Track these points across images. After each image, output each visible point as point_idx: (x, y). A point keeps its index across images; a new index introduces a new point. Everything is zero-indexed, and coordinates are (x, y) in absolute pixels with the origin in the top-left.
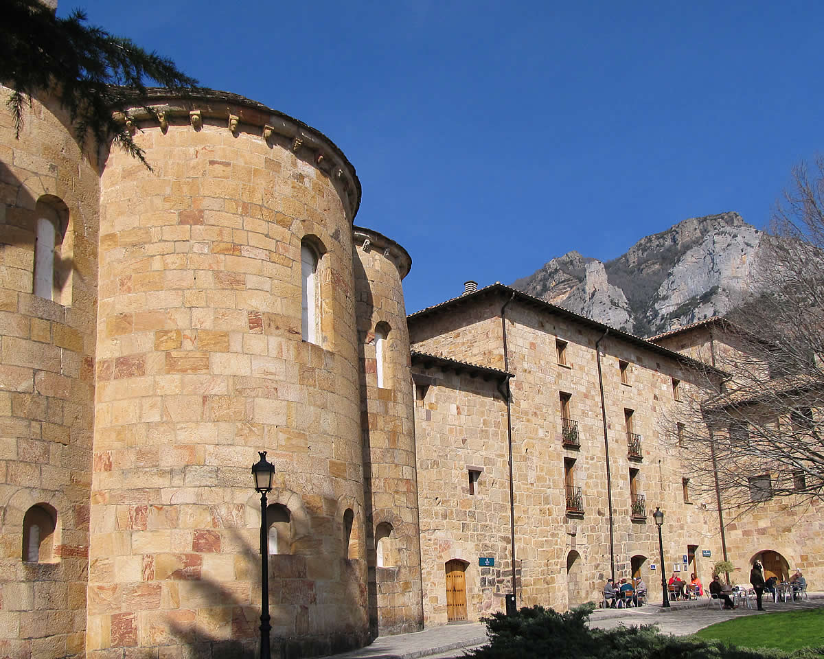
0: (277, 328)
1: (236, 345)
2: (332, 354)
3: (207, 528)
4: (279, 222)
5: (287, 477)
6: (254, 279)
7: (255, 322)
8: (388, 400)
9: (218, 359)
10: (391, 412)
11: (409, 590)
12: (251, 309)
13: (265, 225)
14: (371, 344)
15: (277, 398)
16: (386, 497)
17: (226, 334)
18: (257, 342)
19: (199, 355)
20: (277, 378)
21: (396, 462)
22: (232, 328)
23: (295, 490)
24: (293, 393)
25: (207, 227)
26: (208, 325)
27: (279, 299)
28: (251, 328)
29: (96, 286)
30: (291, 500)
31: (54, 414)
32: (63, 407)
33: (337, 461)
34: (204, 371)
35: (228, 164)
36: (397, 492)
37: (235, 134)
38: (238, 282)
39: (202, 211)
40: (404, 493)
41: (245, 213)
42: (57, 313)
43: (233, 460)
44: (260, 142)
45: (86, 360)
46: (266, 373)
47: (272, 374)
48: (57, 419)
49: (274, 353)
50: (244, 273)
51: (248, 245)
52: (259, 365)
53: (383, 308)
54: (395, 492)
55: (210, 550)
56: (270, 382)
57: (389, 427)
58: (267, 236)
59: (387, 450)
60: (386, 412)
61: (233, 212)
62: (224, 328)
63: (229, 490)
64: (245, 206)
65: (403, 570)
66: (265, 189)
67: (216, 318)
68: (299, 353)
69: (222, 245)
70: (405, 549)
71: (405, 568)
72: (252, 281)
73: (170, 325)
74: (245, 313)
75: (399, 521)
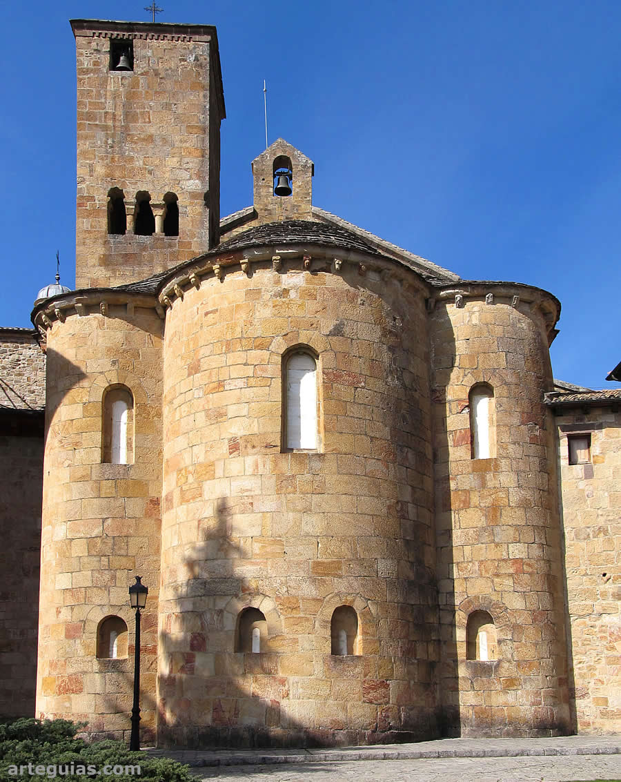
0: (254, 447)
1: (219, 473)
2: (320, 456)
3: (198, 631)
4: (257, 347)
5: (260, 582)
6: (234, 407)
7: (234, 447)
8: (486, 470)
9: (207, 485)
10: (490, 484)
11: (515, 688)
12: (230, 437)
13: (243, 354)
14: (464, 412)
15: (253, 512)
16: (481, 582)
17: (212, 464)
18: (236, 465)
19: (196, 486)
20: (252, 493)
21: (496, 540)
22: (217, 457)
23: (267, 594)
24: (269, 504)
25: (203, 373)
26: (201, 459)
27: (256, 419)
28: (231, 453)
29: (161, 440)
30: (263, 604)
31: (120, 548)
32: (127, 542)
33: (326, 561)
34: (200, 499)
35: (215, 311)
36: (497, 575)
37: (222, 279)
38: (221, 415)
39: (199, 360)
40: (511, 575)
41: (228, 351)
42: (121, 472)
43: (216, 571)
44: (241, 278)
45: (151, 501)
46: (243, 491)
47: (247, 490)
48: (123, 552)
49: (249, 471)
50: (227, 405)
51: (230, 379)
52: (237, 485)
53: (480, 366)
54: (495, 575)
55: (199, 650)
56: (245, 498)
57: (488, 502)
58: (245, 365)
59: (484, 529)
60: (483, 485)
61: (219, 353)
62: (212, 458)
63: (212, 599)
64: (228, 343)
65: (506, 665)
66: (244, 321)
67: (206, 451)
68: (276, 465)
69: (212, 386)
70: (510, 640)
71: (509, 662)
72: (232, 411)
73: (182, 465)
74: (226, 441)
75: (500, 608)
